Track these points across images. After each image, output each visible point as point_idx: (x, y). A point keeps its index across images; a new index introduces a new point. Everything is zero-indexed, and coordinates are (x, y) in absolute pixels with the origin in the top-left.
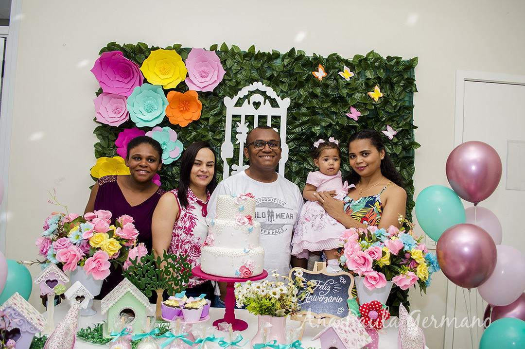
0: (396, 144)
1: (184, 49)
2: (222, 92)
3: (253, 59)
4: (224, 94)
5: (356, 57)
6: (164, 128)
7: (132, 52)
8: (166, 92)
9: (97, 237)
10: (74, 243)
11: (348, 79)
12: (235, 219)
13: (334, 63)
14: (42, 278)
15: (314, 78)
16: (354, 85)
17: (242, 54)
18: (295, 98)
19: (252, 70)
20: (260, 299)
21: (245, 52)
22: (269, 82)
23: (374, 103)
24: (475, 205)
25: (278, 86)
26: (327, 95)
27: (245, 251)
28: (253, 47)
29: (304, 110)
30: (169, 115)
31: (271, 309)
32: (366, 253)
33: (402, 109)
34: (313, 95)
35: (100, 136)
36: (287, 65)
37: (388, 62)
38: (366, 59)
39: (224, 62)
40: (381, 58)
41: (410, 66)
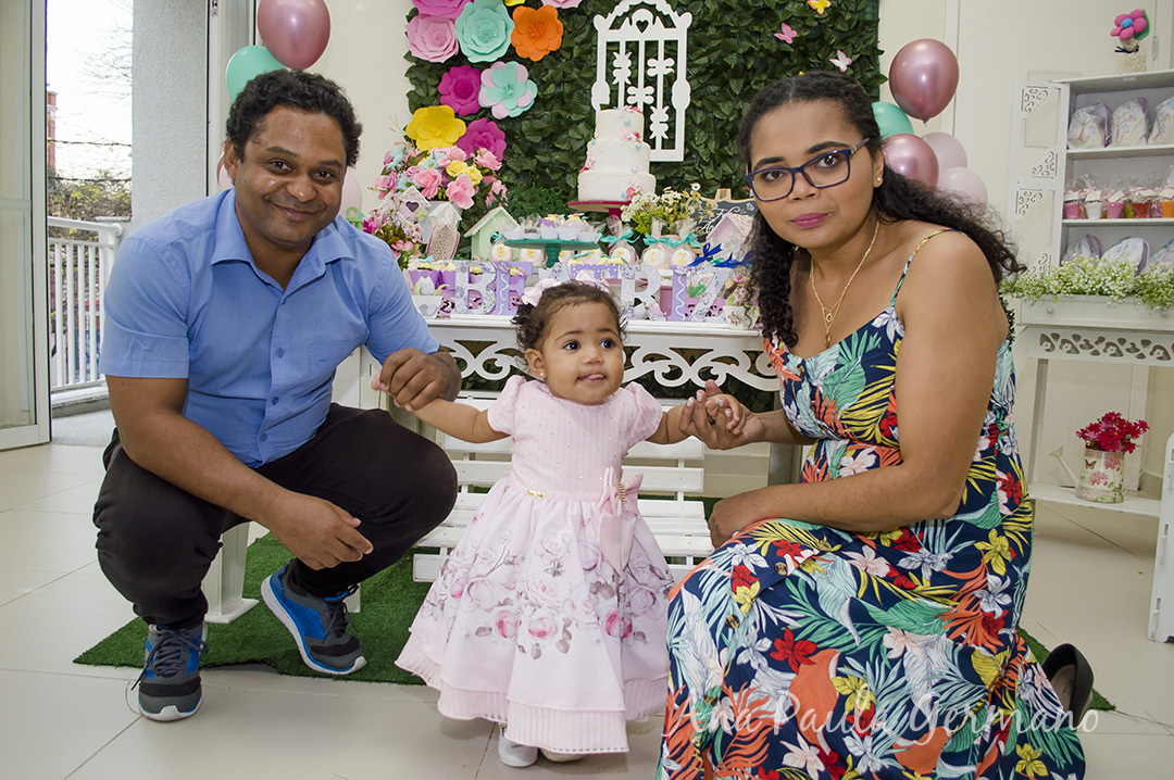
2: (591, 9)
4: (594, 11)
6: (509, 63)
8: (511, 10)
9: (454, 166)
12: (620, 135)
18: (699, 13)
23: (817, 16)
24: (925, 121)
26: (747, 8)
27: (632, 170)
29: (712, 31)
30: (515, 43)
33: (861, 24)
34: (726, 8)
35: (415, 81)
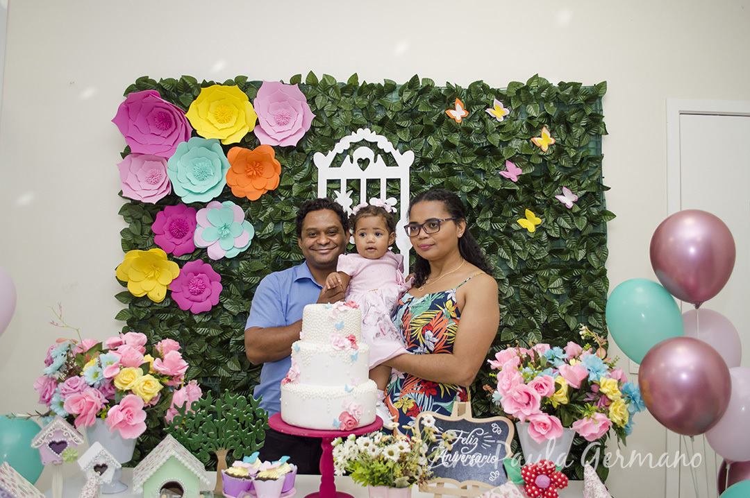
0: (577, 215)
1: (252, 82)
2: (311, 146)
3: (356, 93)
4: (314, 148)
5: (512, 85)
6: (225, 203)
7: (173, 91)
8: (226, 149)
9: (125, 375)
10: (91, 384)
11: (501, 120)
12: (331, 342)
13: (478, 95)
14: (43, 439)
15: (449, 120)
16: (510, 128)
17: (339, 88)
18: (421, 150)
19: (354, 111)
20: (370, 461)
21: (343, 84)
22: (380, 129)
23: (541, 153)
24: (697, 307)
25: (395, 133)
26: (470, 145)
27: (346, 389)
28: (355, 77)
29: (435, 168)
30: (231, 183)
31: (387, 477)
32: (530, 388)
33: (585, 160)
34: (449, 146)
35: (130, 218)
36: (408, 102)
37: (562, 91)
38: (527, 88)
39: (311, 101)
40: (549, 86)
41: (595, 95)
